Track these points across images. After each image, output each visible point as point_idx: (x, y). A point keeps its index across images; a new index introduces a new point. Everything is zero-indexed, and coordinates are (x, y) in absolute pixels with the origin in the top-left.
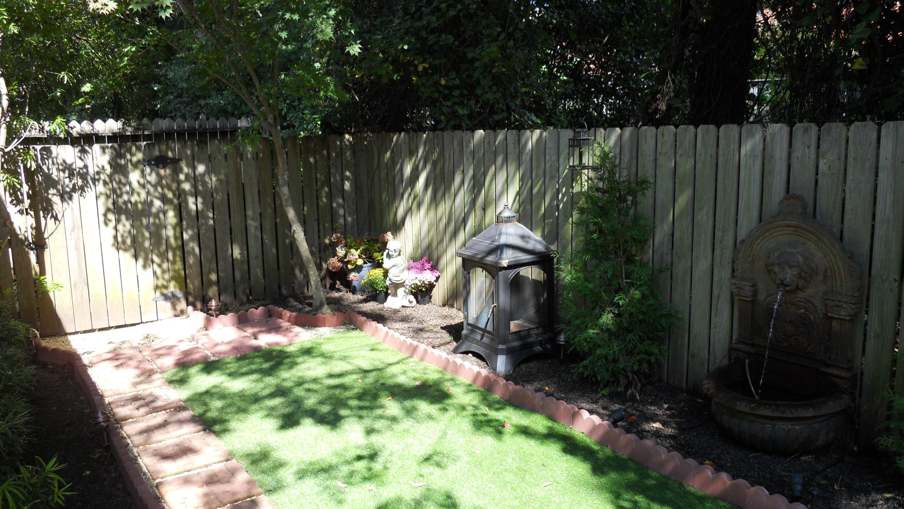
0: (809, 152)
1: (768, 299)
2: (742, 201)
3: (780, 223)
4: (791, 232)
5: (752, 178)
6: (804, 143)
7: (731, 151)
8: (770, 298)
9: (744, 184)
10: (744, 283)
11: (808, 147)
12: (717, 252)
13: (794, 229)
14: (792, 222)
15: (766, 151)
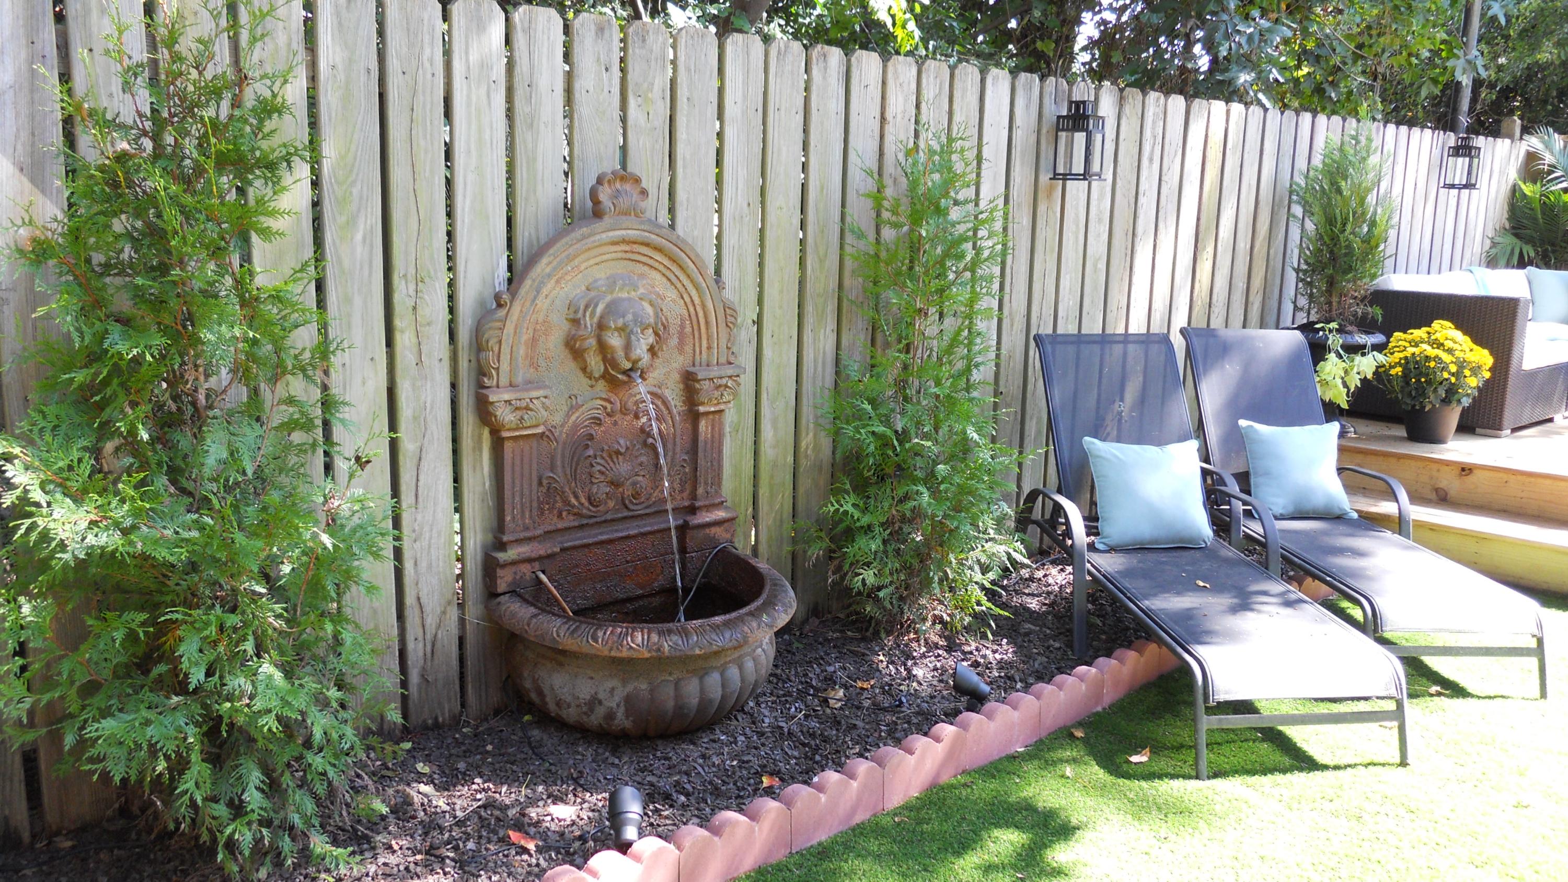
0: (610, 80)
1: (573, 418)
2: (464, 196)
3: (604, 236)
4: (620, 255)
5: (487, 137)
6: (598, 59)
7: (427, 65)
8: (577, 415)
9: (469, 152)
10: (534, 394)
11: (607, 70)
12: (404, 340)
13: (627, 248)
14: (629, 232)
15: (517, 70)
